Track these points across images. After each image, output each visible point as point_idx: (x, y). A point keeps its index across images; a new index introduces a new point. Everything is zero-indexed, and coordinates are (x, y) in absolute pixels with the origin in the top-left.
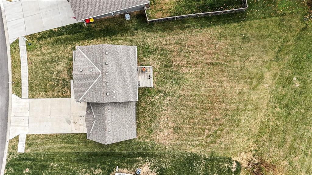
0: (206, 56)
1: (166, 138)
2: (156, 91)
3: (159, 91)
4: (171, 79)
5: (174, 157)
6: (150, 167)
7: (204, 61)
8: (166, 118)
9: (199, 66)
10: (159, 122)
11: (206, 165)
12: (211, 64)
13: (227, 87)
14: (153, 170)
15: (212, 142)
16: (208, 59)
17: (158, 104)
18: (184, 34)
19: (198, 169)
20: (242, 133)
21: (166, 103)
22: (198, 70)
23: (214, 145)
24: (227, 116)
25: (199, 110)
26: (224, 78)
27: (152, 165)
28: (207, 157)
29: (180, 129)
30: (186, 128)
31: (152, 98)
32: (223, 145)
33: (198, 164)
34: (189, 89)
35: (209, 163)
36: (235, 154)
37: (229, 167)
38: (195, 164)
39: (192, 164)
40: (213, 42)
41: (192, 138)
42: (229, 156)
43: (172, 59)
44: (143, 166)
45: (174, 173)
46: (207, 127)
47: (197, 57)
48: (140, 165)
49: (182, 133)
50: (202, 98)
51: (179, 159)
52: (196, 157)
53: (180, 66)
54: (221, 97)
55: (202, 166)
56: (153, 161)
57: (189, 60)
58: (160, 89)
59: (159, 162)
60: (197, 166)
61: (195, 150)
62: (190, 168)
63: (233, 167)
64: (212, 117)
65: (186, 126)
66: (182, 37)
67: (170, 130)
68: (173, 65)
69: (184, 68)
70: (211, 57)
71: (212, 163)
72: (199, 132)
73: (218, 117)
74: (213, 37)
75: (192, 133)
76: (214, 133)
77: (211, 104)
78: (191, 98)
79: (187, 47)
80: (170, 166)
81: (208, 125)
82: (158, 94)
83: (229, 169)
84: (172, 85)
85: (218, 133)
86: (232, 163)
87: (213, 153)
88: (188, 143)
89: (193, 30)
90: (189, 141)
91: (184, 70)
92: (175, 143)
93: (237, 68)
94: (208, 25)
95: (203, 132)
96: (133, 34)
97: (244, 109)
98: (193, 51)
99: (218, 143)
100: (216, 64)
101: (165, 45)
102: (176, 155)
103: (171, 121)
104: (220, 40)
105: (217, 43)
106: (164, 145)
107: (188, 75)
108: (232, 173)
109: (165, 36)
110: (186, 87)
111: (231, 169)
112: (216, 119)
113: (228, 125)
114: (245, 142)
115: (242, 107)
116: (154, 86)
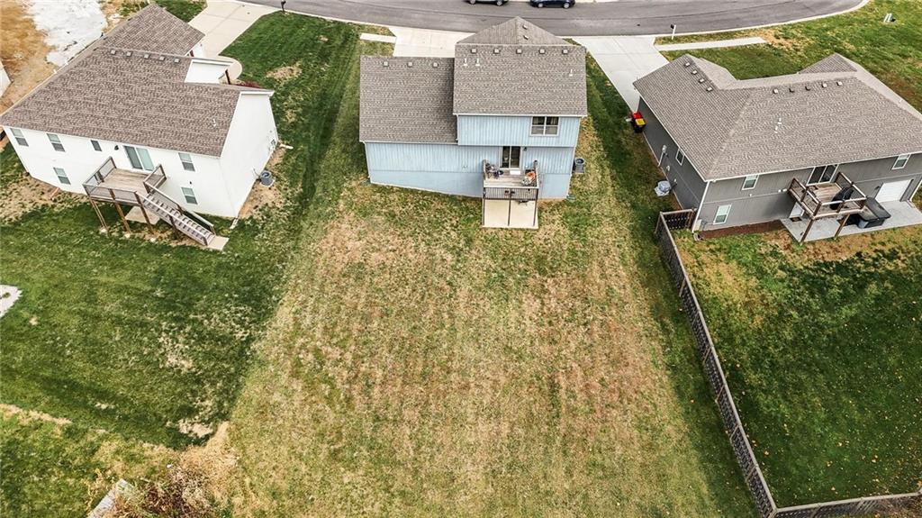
0: (580, 374)
1: (339, 244)
2: (472, 234)
3: (469, 241)
4: (504, 269)
5: (281, 261)
6: (270, 205)
7: (562, 365)
8: (394, 248)
9: (545, 349)
10: (386, 231)
11: (231, 339)
12: (554, 387)
13: (476, 431)
14: (260, 210)
15: (298, 363)
16: (568, 378)
17: (435, 235)
18: (641, 315)
19: (226, 315)
20: (304, 469)
21: (438, 251)
22: (532, 342)
23: (287, 371)
24: (374, 422)
25: (406, 335)
26: (507, 425)
27: (274, 211)
28: (254, 346)
29: (358, 278)
30: (358, 296)
31: (452, 225)
32: (279, 400)
33: (240, 318)
34: (472, 313)
35: (232, 348)
36: (236, 438)
37: (197, 412)
38: (243, 308)
39: (245, 301)
40: (629, 400)
41: (323, 309)
42: (235, 414)
43: (561, 275)
44: (278, 192)
45: (236, 255)
46: (349, 356)
47: (573, 345)
48: (283, 187)
49: (344, 284)
50: (445, 346)
51: (271, 271)
52: (263, 314)
53: (542, 295)
54: (442, 410)
55: (232, 327)
56: (285, 215)
57: (563, 322)
58: (477, 242)
59: (277, 227)
60: (236, 312)
61: (283, 316)
62: (236, 296)
63: (193, 424)
64: (379, 373)
65: (363, 294)
66: (632, 309)
67: (358, 254)
68: (545, 278)
69: (537, 304)
70: (576, 389)
71: (228, 360)
72: (338, 329)
73: (376, 391)
74: (645, 403)
75: (339, 309)
76: (327, 375)
77: (423, 375)
78: (446, 316)
79: (601, 318)
80: (257, 248)
81: (356, 357)
82: (462, 236)
83: (189, 412)
84: (488, 271)
85: (323, 386)
86: (208, 422)
87: (262, 364)
88: (312, 296)
89: (657, 343)
90: (317, 300)
91: (531, 306)
92: (320, 264)
93: (545, 477)
94: (683, 389)
95: (335, 340)
96: (620, 199)
97: (391, 487)
98: (589, 333)
99: (290, 383)
100: (555, 404)
101: (601, 265)
102: (284, 267)
103: (385, 259)
104: (639, 427)
105: (625, 414)
106: (320, 240)
107: (517, 314)
108: (175, 421)
109: (625, 265)
110: (478, 305)
111: (190, 418)
112: (369, 386)
113: (345, 423)
114: (271, 476)
115: (402, 479)
116: (486, 229)
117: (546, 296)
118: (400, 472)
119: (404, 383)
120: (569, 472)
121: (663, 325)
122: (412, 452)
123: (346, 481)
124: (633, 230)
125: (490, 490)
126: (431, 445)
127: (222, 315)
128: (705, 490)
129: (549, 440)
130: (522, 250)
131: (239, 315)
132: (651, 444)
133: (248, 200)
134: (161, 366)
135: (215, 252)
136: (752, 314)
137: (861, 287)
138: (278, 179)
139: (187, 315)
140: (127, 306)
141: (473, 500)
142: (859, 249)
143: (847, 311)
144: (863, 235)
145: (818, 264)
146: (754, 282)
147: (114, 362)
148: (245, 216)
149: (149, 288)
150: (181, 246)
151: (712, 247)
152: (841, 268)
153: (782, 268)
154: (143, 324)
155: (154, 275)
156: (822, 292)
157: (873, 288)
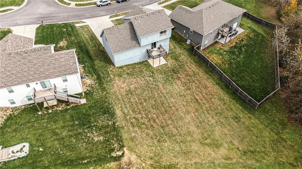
0: (200, 94)
1: (119, 87)
3: (153, 73)
4: (166, 76)
5: (106, 98)
6: (91, 84)
7: (195, 94)
8: (135, 82)
9: (189, 92)
10: (129, 78)
11: (109, 125)
12: (196, 100)
13: (187, 119)
14: (89, 87)
15: (132, 123)
16: (198, 96)
17: (143, 74)
18: (204, 74)
19: (102, 120)
20: (154, 148)
21: (147, 78)
22: (185, 91)
23: (131, 126)
24: (162, 128)
25: (154, 103)
26: (193, 114)
27: (93, 85)
28: (117, 124)
29: (131, 94)
30: (135, 99)
31: (145, 70)
32: (134, 135)
33: (107, 119)
34: (166, 90)
35: (111, 128)
36: (131, 150)
37: (115, 149)
38: (105, 116)
39: (105, 113)
40: (214, 95)
41: (128, 106)
42: (125, 144)
43: (181, 72)
45: (92, 102)
46: (144, 115)
47: (194, 88)
48: (90, 78)
49: (129, 97)
50: (166, 101)
51: (105, 102)
52: (112, 115)
53: (179, 79)
55: (107, 122)
56: (97, 85)
57: (188, 83)
58: (155, 72)
59: (97, 89)
60: (105, 118)
61: (118, 113)
62: (101, 113)
63: (116, 153)
64: (155, 116)
65: (136, 98)
67: (127, 88)
68: (177, 74)
69: (180, 82)
70: (202, 98)
71: (112, 131)
72: (136, 110)
73: (157, 121)
74: (217, 94)
75: (132, 105)
76: (142, 122)
77: (165, 111)
78: (161, 94)
79: (196, 79)
80: (96, 98)
81: (146, 114)
82: (150, 72)
84: (163, 78)
85: (143, 126)
86: (120, 150)
87: (123, 128)
88: (122, 104)
89: (211, 79)
90: (125, 104)
92: (118, 94)
93: (209, 121)
94: (222, 88)
95: (137, 113)
96: (180, 48)
97: (178, 141)
98: (196, 83)
99: (134, 129)
100: (200, 104)
101: (187, 66)
102: (108, 99)
103: (135, 86)
104: (220, 101)
105: (215, 99)
106: (113, 88)
107: (177, 86)
108: (110, 155)
109: (192, 64)
110: (166, 88)
111: (114, 151)
112: (154, 120)
113: (155, 132)
114: (147, 155)
115: (179, 138)
116: (155, 68)
117: (181, 79)
118: (177, 137)
119: (163, 115)
120: (213, 118)
121: (209, 75)
122: (176, 131)
123: (166, 146)
124: (188, 54)
125: (200, 130)
126: (179, 127)
127: (101, 120)
128: (241, 108)
129: (204, 113)
130: (167, 70)
131: (106, 118)
132: (224, 103)
133: (83, 86)
134: (94, 142)
135: (84, 104)
136: (225, 65)
137: (241, 50)
138: (87, 76)
139: (91, 125)
140: (70, 131)
141: (198, 134)
142: (236, 41)
143: (242, 56)
144: (235, 38)
145: (230, 48)
146: (221, 57)
147: (79, 148)
148: (85, 90)
149: (72, 123)
150: (72, 107)
151: (207, 52)
152: (235, 47)
153: (224, 52)
154: (80, 133)
155: (70, 119)
156: (235, 54)
157: (243, 49)
